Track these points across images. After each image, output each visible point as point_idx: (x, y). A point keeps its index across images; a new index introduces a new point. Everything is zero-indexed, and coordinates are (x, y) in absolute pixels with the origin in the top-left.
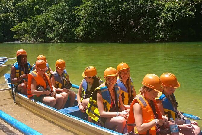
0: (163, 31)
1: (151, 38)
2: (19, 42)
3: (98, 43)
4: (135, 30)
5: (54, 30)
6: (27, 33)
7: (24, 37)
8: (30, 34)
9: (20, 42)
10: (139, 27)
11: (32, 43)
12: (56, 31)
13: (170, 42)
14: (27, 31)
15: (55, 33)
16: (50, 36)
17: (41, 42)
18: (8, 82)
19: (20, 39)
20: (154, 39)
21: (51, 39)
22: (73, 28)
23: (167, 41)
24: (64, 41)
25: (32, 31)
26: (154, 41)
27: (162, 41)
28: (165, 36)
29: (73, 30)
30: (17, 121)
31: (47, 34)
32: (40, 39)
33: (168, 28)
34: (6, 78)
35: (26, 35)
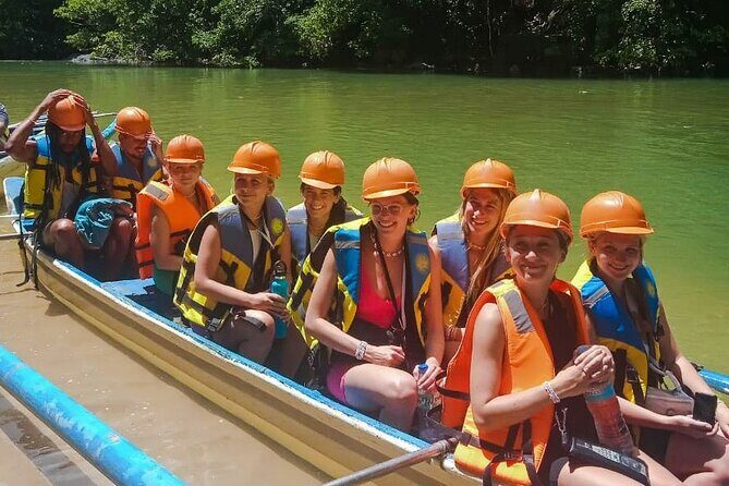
0: (651, 32)
1: (603, 60)
2: (87, 59)
3: (387, 72)
4: (536, 24)
5: (217, 18)
6: (115, 27)
7: (107, 40)
8: (127, 30)
9: (89, 62)
10: (552, 14)
11: (134, 66)
12: (226, 22)
13: (682, 76)
14: (115, 18)
15: (221, 27)
16: (203, 39)
17: (168, 63)
18: (14, 209)
19: (88, 48)
20: (613, 61)
21: (208, 54)
22: (294, 11)
23: (669, 73)
24: (255, 63)
25: (134, 18)
26: (612, 72)
27: (648, 72)
28: (661, 49)
29: (291, 19)
30: (19, 365)
31: (192, 34)
32: (163, 53)
33: (675, 22)
34: (9, 194)
35: (112, 35)
